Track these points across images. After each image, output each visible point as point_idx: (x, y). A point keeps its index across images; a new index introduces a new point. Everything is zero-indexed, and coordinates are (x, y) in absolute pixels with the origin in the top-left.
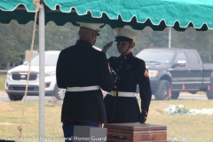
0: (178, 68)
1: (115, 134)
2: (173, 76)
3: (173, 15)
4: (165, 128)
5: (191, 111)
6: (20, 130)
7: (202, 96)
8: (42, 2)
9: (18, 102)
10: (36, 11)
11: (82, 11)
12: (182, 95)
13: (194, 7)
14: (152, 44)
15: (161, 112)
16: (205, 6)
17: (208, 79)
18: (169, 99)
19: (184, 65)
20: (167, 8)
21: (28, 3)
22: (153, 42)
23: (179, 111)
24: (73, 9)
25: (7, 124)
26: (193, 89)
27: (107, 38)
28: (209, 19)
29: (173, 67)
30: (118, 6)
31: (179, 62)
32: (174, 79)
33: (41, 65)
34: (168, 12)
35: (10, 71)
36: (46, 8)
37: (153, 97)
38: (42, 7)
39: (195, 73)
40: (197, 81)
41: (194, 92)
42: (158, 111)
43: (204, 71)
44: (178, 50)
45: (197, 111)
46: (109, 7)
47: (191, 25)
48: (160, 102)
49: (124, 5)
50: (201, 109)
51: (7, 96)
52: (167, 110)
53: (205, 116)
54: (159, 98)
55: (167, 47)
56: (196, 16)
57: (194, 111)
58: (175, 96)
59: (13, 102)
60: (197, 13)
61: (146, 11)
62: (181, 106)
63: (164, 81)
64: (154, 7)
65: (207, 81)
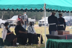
1: (59, 33)
2: (70, 21)
3: (70, 10)
4: (69, 31)
6: (41, 32)
14: (66, 15)
24: (51, 9)
30: (60, 8)
33: (45, 20)
35: (39, 21)
36: (46, 9)
52: (69, 28)
55: (69, 16)
58: (71, 25)
61: (65, 9)
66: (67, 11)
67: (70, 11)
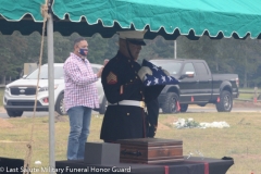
1: (128, 150)
2: (181, 88)
3: (188, 23)
4: (180, 143)
5: (202, 124)
6: (30, 147)
7: (211, 108)
8: (50, 11)
9: (18, 118)
10: (44, 21)
11: (93, 19)
12: (190, 107)
14: (157, 55)
15: (170, 126)
16: (221, 13)
17: (218, 90)
18: (177, 112)
19: (192, 76)
20: (181, 16)
21: (35, 12)
22: (158, 52)
23: (189, 125)
24: (83, 18)
25: (7, 141)
26: (201, 102)
27: (109, 49)
28: (225, 27)
29: (181, 78)
30: (131, 15)
31: (187, 73)
32: (182, 91)
33: (50, 78)
34: (182, 19)
35: (8, 86)
36: (54, 17)
37: (161, 110)
38: (50, 16)
39: (204, 84)
40: (206, 92)
41: (203, 105)
42: (167, 125)
43: (213, 82)
44: (186, 61)
45: (207, 125)
46: (120, 15)
47: (206, 33)
48: (169, 115)
49: (136, 13)
50: (211, 122)
51: (5, 112)
52: (176, 124)
53: (216, 129)
54: (167, 111)
55: (172, 57)
56: (211, 24)
57: (205, 125)
58: (184, 109)
59: (12, 119)
60: (212, 21)
61: (159, 20)
62: (190, 119)
63: (171, 94)
64: (167, 15)
65: (217, 92)
66: (171, 30)
67: (185, 33)
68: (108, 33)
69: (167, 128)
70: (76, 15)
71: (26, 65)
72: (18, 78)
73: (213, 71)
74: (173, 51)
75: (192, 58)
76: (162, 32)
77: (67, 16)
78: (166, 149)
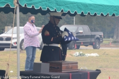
0: (79, 34)
1: (53, 66)
3: (81, 9)
4: (77, 63)
5: (86, 54)
6: (8, 65)
7: (90, 47)
8: (18, 3)
9: (2, 51)
10: (15, 7)
11: (37, 7)
12: (81, 47)
13: (90, 5)
15: (72, 55)
16: (96, 4)
17: (93, 39)
18: (75, 49)
19: (82, 33)
20: (78, 6)
21: (11, 3)
22: (66, 22)
23: (80, 55)
24: (33, 6)
28: (97, 11)
29: (77, 34)
30: (55, 5)
31: (80, 31)
34: (78, 7)
36: (20, 6)
37: (68, 48)
38: (18, 5)
39: (87, 37)
40: (88, 40)
41: (87, 46)
43: (91, 35)
45: (89, 55)
46: (50, 5)
47: (89, 13)
48: (71, 50)
49: (57, 4)
50: (90, 53)
52: (74, 54)
53: (93, 57)
55: (73, 24)
56: (91, 9)
57: (88, 55)
58: (78, 48)
60: (92, 8)
61: (68, 7)
62: (81, 52)
64: (71, 5)
66: (73, 12)
67: (79, 13)
68: (44, 13)
69: (70, 56)
70: (29, 4)
71: (6, 27)
72: (2, 33)
73: (92, 30)
74: (73, 21)
75: (82, 24)
76: (69, 13)
77: (25, 5)
78: (70, 65)
